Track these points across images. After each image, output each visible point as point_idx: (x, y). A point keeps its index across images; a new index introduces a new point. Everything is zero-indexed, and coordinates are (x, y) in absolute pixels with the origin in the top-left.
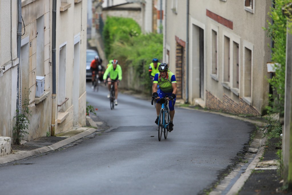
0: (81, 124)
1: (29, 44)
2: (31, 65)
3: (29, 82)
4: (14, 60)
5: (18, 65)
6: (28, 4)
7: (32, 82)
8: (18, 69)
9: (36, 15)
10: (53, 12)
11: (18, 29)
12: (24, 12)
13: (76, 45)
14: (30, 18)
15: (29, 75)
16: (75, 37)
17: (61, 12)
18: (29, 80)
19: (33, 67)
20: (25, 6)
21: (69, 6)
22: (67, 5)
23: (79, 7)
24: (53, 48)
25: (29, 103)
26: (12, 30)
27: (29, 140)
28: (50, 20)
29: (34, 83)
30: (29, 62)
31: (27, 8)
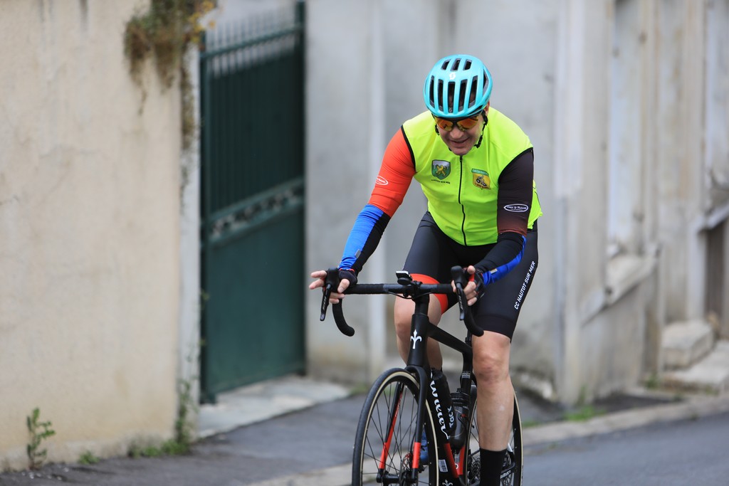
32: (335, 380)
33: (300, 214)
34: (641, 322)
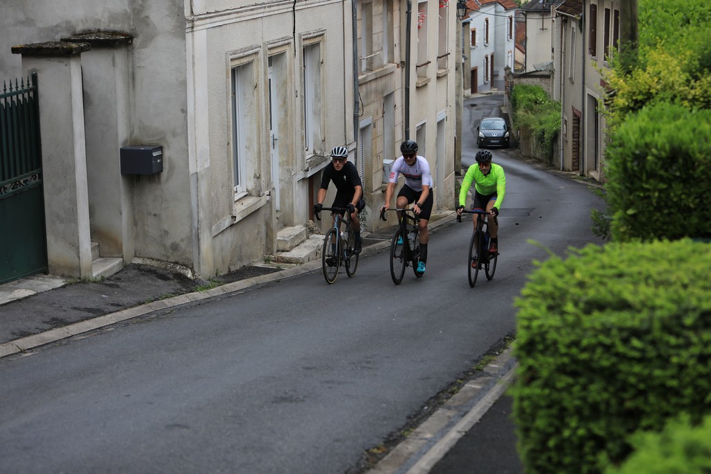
0: (447, 207)
1: (372, 126)
2: (376, 148)
3: (372, 168)
4: (349, 144)
5: (355, 150)
6: (370, 81)
7: (377, 167)
8: (356, 154)
9: (383, 92)
10: (406, 88)
11: (355, 110)
12: (363, 90)
13: (440, 124)
14: (373, 96)
15: (372, 159)
16: (438, 114)
17: (418, 88)
18: (372, 165)
19: (379, 150)
20: (366, 83)
21: (429, 80)
22: (425, 79)
23: (443, 81)
24: (406, 128)
25: (373, 190)
26: (346, 110)
27: (374, 231)
28: (402, 97)
29: (380, 167)
30: (372, 145)
31: (369, 85)
32: (63, 276)
33: (40, 187)
34: (263, 229)
